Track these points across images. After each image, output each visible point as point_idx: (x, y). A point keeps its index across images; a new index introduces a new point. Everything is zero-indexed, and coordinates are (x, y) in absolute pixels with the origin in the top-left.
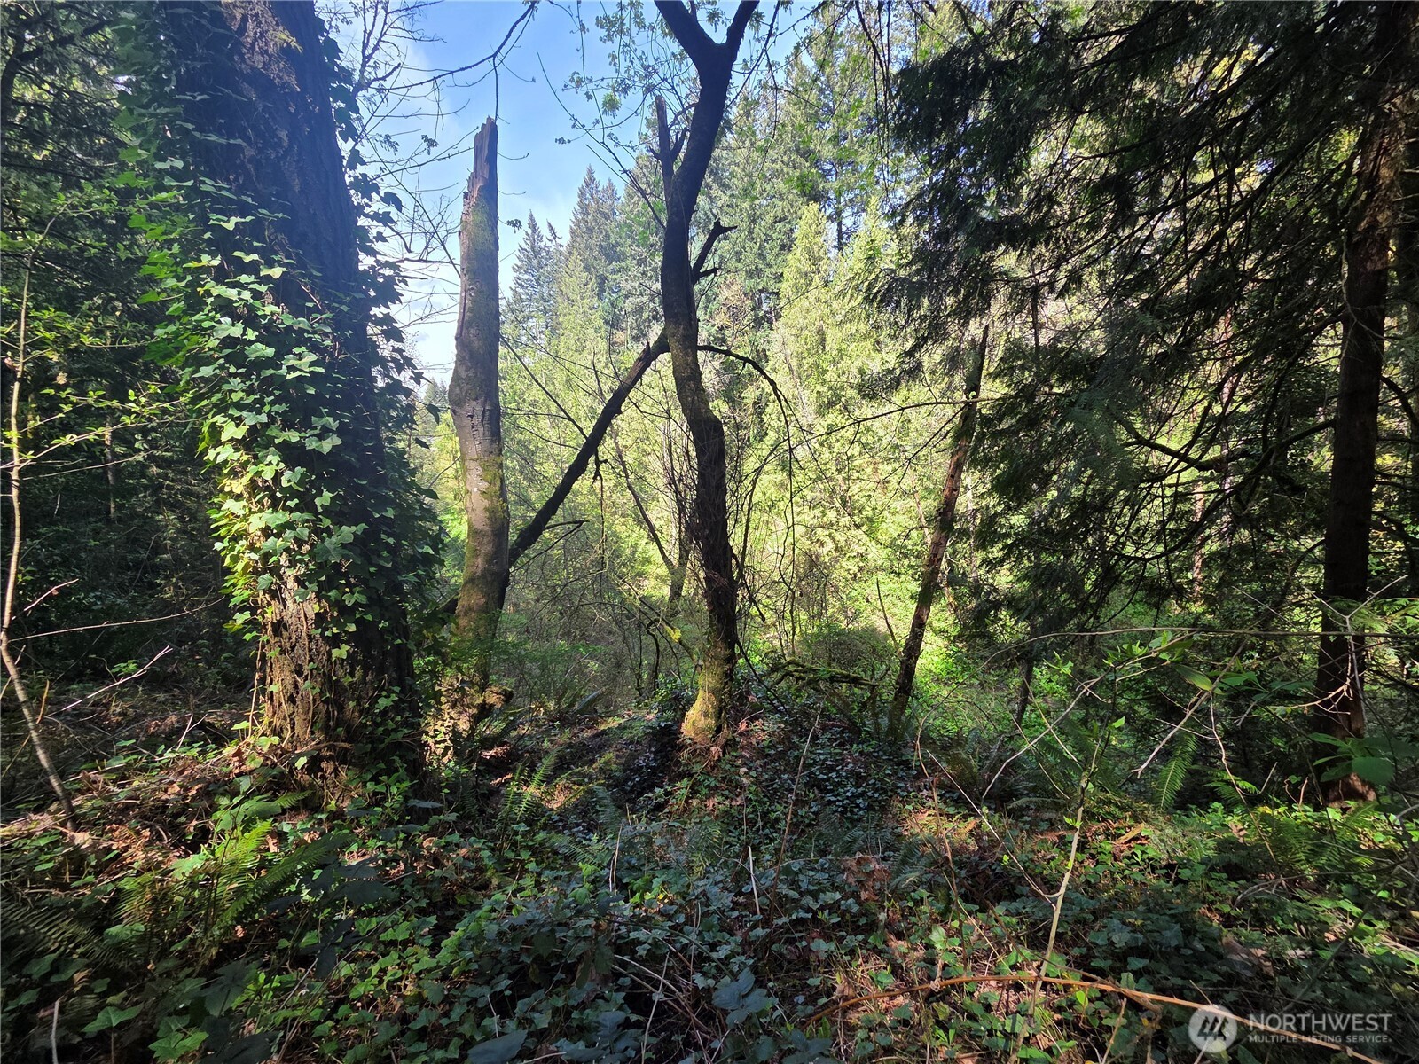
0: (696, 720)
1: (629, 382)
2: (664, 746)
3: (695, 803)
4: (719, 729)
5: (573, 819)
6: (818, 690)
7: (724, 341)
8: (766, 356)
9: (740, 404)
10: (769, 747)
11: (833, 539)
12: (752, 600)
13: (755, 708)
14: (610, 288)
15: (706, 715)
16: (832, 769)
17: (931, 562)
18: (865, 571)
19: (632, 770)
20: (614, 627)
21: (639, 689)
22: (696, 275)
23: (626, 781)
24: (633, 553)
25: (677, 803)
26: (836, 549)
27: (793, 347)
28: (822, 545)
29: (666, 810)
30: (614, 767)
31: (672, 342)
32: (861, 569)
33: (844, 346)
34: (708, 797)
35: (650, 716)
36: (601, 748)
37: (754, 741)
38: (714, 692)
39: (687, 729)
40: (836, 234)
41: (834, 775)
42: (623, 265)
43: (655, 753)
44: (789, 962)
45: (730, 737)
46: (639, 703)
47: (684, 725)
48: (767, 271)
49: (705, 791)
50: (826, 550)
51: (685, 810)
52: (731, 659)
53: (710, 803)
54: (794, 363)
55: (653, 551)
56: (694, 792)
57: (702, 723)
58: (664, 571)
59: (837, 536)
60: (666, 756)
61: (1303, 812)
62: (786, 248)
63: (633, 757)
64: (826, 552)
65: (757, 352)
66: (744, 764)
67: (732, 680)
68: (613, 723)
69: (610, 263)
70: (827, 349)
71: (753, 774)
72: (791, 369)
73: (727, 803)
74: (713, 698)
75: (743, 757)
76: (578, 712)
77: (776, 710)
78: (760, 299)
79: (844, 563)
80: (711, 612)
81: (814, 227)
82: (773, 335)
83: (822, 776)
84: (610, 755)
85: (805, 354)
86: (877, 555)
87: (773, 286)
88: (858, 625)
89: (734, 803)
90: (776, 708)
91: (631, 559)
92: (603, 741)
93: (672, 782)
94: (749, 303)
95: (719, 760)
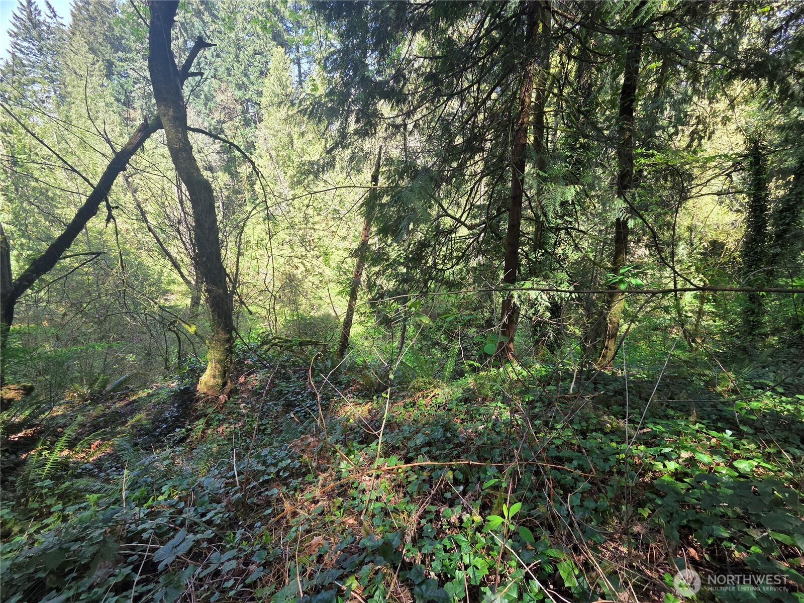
0: (207, 380)
1: (130, 147)
2: (184, 402)
3: (209, 431)
4: (225, 384)
5: (107, 464)
6: (292, 351)
7: (222, 131)
8: (254, 146)
9: (237, 177)
10: (260, 389)
11: (304, 264)
12: (242, 303)
13: (250, 367)
14: (119, 73)
15: (214, 377)
16: (299, 393)
17: (356, 276)
18: (324, 283)
19: (160, 421)
20: (144, 329)
21: (167, 368)
22: (185, 73)
23: (155, 430)
24: (160, 277)
25: (196, 434)
26: (306, 270)
27: (271, 143)
28: (297, 268)
29: (188, 440)
30: (144, 422)
31: (164, 120)
32: (321, 281)
33: (305, 147)
34: (219, 426)
35: (174, 384)
36: (132, 413)
37: (250, 387)
38: (219, 362)
39: (201, 388)
40: (297, 73)
41: (300, 396)
42: (129, 55)
43: (177, 407)
44: (258, 505)
45: (233, 387)
46: (165, 377)
47: (199, 386)
48: (252, 88)
49: (216, 423)
50: (299, 272)
51: (202, 437)
52: (230, 340)
53: (220, 429)
54: (274, 153)
55: (176, 275)
56: (208, 425)
57: (212, 382)
58: (184, 287)
59: (306, 263)
60: (186, 407)
61: (493, 371)
62: (263, 74)
63: (161, 413)
64: (299, 273)
65: (247, 142)
66: (244, 402)
67: (232, 352)
68: (143, 394)
69: (116, 52)
70: (295, 147)
71: (250, 406)
72: (271, 157)
73: (232, 426)
74: (218, 366)
75: (242, 397)
76: (111, 391)
77: (265, 367)
78: (247, 105)
79: (310, 278)
80: (213, 311)
81: (282, 64)
82: (257, 132)
83: (293, 399)
84: (141, 416)
85: (281, 149)
86: (329, 273)
87: (255, 98)
88: (320, 313)
89: (237, 426)
90: (265, 365)
91: (159, 281)
92: (134, 407)
93: (192, 422)
94: (239, 107)
95: (226, 402)
